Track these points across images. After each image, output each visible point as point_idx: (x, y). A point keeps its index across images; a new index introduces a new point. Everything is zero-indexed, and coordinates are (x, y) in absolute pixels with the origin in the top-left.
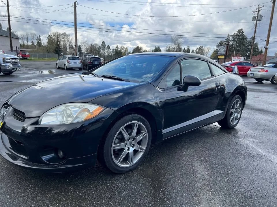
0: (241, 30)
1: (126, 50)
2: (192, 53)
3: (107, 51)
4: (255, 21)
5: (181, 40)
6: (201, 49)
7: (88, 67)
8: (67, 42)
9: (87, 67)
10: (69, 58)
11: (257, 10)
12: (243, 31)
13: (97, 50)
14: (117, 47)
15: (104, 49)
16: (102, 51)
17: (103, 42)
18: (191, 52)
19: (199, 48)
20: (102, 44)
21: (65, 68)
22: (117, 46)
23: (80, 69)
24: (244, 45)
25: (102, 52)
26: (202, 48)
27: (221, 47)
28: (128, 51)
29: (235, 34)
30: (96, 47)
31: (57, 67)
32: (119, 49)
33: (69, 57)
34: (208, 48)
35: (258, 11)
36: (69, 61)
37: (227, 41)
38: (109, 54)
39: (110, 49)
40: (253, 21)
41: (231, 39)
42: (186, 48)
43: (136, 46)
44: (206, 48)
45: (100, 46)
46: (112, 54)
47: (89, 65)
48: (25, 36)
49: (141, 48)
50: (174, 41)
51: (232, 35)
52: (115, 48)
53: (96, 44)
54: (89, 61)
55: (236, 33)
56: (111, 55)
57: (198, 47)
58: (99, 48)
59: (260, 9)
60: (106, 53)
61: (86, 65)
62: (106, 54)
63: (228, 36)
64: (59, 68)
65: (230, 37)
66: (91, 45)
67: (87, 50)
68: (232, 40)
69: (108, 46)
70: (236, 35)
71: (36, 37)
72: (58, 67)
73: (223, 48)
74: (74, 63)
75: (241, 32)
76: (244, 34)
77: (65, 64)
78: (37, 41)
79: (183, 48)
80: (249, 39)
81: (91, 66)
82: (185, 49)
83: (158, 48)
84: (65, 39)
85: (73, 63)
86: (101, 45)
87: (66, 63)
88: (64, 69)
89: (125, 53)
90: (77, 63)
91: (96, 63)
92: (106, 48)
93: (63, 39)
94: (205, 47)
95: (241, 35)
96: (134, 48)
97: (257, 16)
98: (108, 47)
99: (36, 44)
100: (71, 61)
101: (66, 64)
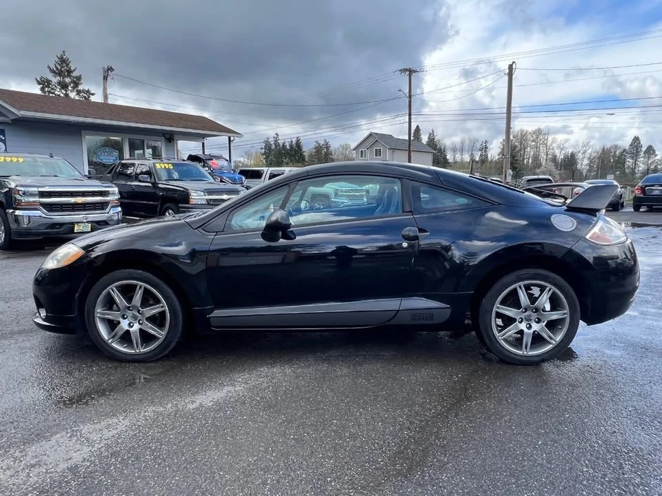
3: (646, 160)
8: (542, 149)
13: (617, 159)
15: (637, 156)
16: (629, 162)
17: (636, 139)
20: (631, 145)
25: (630, 164)
30: (615, 153)
38: (648, 167)
39: (656, 155)
45: (625, 150)
48: (458, 146)
53: (616, 147)
58: (622, 154)
60: (641, 165)
62: (641, 167)
66: (604, 149)
67: (591, 161)
69: (650, 147)
71: (478, 145)
78: (479, 153)
84: (537, 142)
86: (627, 146)
92: (642, 153)
93: (534, 143)
98: (650, 151)
99: (477, 159)
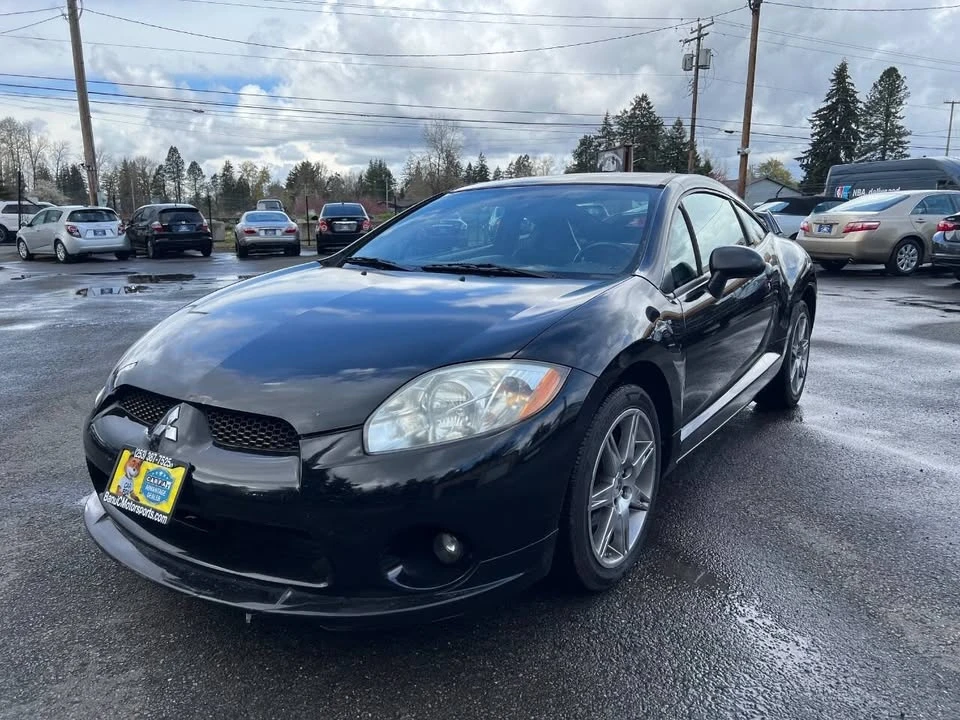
0: (644, 98)
1: (265, 175)
2: (495, 179)
3: (193, 183)
4: (691, 70)
5: (456, 137)
6: (524, 165)
7: (153, 245)
8: (24, 157)
9: (149, 244)
10: (72, 217)
11: (696, 35)
12: (648, 104)
13: (151, 180)
14: (228, 168)
15: (178, 177)
16: (170, 186)
17: (173, 151)
18: (491, 177)
19: (518, 162)
20: (168, 160)
21: (61, 255)
22: (227, 163)
23: (122, 255)
24: (655, 147)
25: (172, 188)
26: (526, 164)
27: (606, 156)
28: (273, 180)
29: (626, 112)
30: (143, 170)
31: (23, 253)
32: (237, 176)
33: (73, 212)
34: (545, 162)
35: (699, 39)
36: (74, 227)
37: (603, 137)
38: (198, 195)
39: (204, 177)
40: (685, 70)
41: (615, 128)
42: (473, 165)
43: (300, 163)
44: (538, 161)
45: (161, 166)
46: (212, 194)
47: (157, 237)
49: (318, 168)
50: (433, 141)
51: (617, 117)
52: (219, 171)
53: (144, 160)
54: (157, 223)
55: (629, 109)
56: (209, 197)
57: (513, 158)
58: (158, 173)
59: (703, 32)
60: (187, 190)
61: (144, 239)
62: (188, 193)
63: (606, 119)
64: (30, 257)
65: (612, 122)
66: (125, 163)
68: (620, 134)
69: (194, 166)
70: (629, 117)
72: (25, 253)
73: (613, 158)
74: (95, 233)
75: (644, 104)
76: (652, 113)
77: (57, 241)
79: (464, 164)
80: (668, 127)
81: (167, 240)
82: (470, 165)
83: (380, 166)
84: (12, 144)
85: (90, 235)
86: (163, 161)
87: (64, 237)
88: (53, 259)
89: (259, 186)
90: (109, 234)
91: (184, 229)
92: (185, 173)
94: (535, 158)
95: (643, 116)
96: (292, 169)
97: (695, 53)
98: (195, 169)
100: (82, 226)
101: (63, 241)
